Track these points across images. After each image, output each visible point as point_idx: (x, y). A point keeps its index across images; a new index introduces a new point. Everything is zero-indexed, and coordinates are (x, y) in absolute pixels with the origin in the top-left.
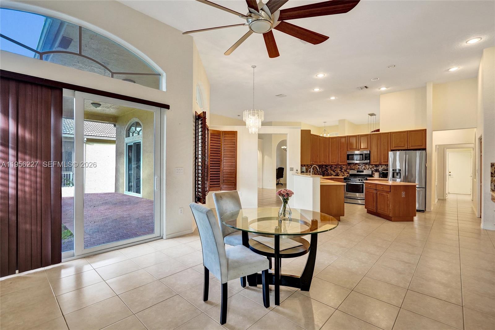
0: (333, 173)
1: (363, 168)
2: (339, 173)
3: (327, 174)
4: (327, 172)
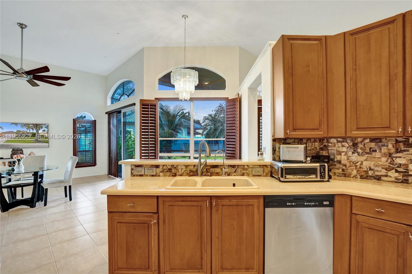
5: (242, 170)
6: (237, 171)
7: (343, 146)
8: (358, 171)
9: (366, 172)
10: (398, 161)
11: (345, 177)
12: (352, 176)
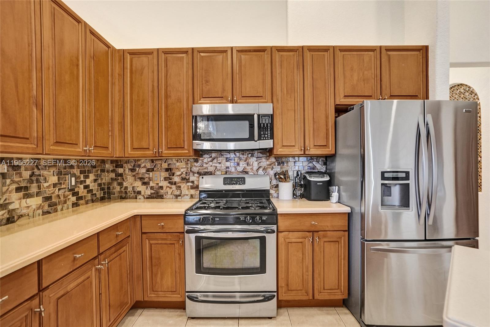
0: (141, 188)
1: (240, 169)
2: (161, 188)
3: (120, 192)
4: (120, 184)
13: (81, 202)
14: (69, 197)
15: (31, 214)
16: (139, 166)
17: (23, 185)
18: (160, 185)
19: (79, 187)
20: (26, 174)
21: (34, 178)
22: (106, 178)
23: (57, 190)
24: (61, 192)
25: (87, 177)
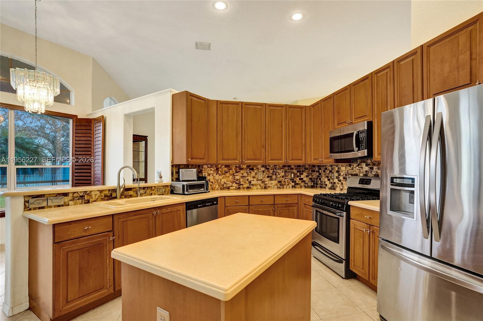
0: (327, 183)
2: (335, 183)
3: (320, 184)
4: (320, 179)
5: (151, 190)
6: (146, 192)
7: (211, 170)
8: (219, 185)
9: (223, 185)
10: (237, 177)
11: (212, 190)
12: (216, 188)
13: (297, 186)
14: (290, 183)
15: (273, 187)
16: (326, 169)
17: (270, 175)
18: (334, 181)
19: (296, 179)
20: (271, 171)
21: (274, 173)
22: (315, 175)
23: (284, 179)
24: (286, 180)
25: (302, 174)
